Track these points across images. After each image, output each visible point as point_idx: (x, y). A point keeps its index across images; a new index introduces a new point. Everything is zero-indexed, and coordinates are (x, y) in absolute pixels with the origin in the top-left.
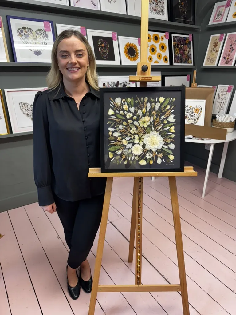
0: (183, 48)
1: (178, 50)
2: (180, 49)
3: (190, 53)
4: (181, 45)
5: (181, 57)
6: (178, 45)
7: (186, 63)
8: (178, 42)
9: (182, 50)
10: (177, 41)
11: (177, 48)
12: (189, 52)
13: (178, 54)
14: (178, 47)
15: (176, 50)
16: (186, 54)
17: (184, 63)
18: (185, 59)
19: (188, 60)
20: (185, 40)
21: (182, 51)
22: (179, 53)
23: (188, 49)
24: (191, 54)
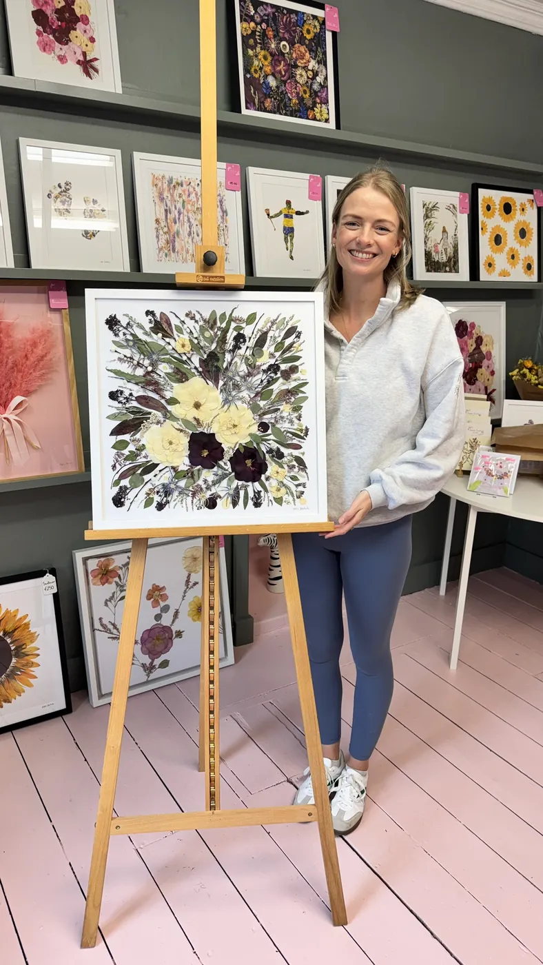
0: (290, 53)
1: (265, 58)
2: (271, 54)
3: (319, 79)
4: (281, 40)
5: (277, 87)
6: (263, 40)
7: (300, 117)
8: (264, 26)
9: (285, 60)
10: (258, 20)
11: (258, 49)
12: (316, 74)
13: (266, 76)
14: (265, 47)
15: (256, 56)
16: (302, 81)
17: (293, 114)
18: (295, 100)
19: (309, 103)
20: (296, 24)
21: (281, 67)
22: (268, 69)
23: (313, 64)
24: (324, 86)
